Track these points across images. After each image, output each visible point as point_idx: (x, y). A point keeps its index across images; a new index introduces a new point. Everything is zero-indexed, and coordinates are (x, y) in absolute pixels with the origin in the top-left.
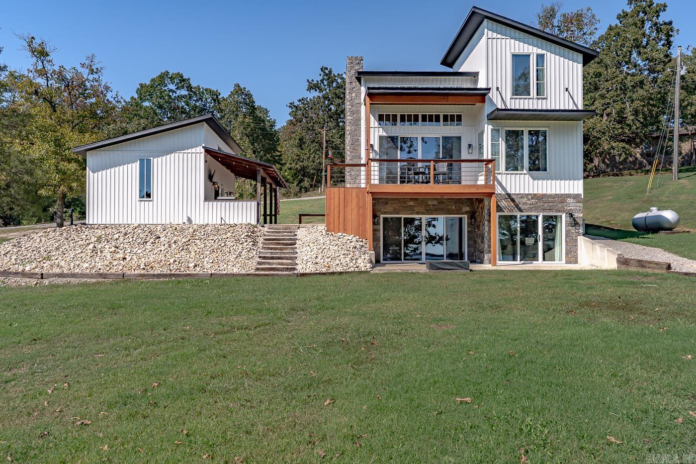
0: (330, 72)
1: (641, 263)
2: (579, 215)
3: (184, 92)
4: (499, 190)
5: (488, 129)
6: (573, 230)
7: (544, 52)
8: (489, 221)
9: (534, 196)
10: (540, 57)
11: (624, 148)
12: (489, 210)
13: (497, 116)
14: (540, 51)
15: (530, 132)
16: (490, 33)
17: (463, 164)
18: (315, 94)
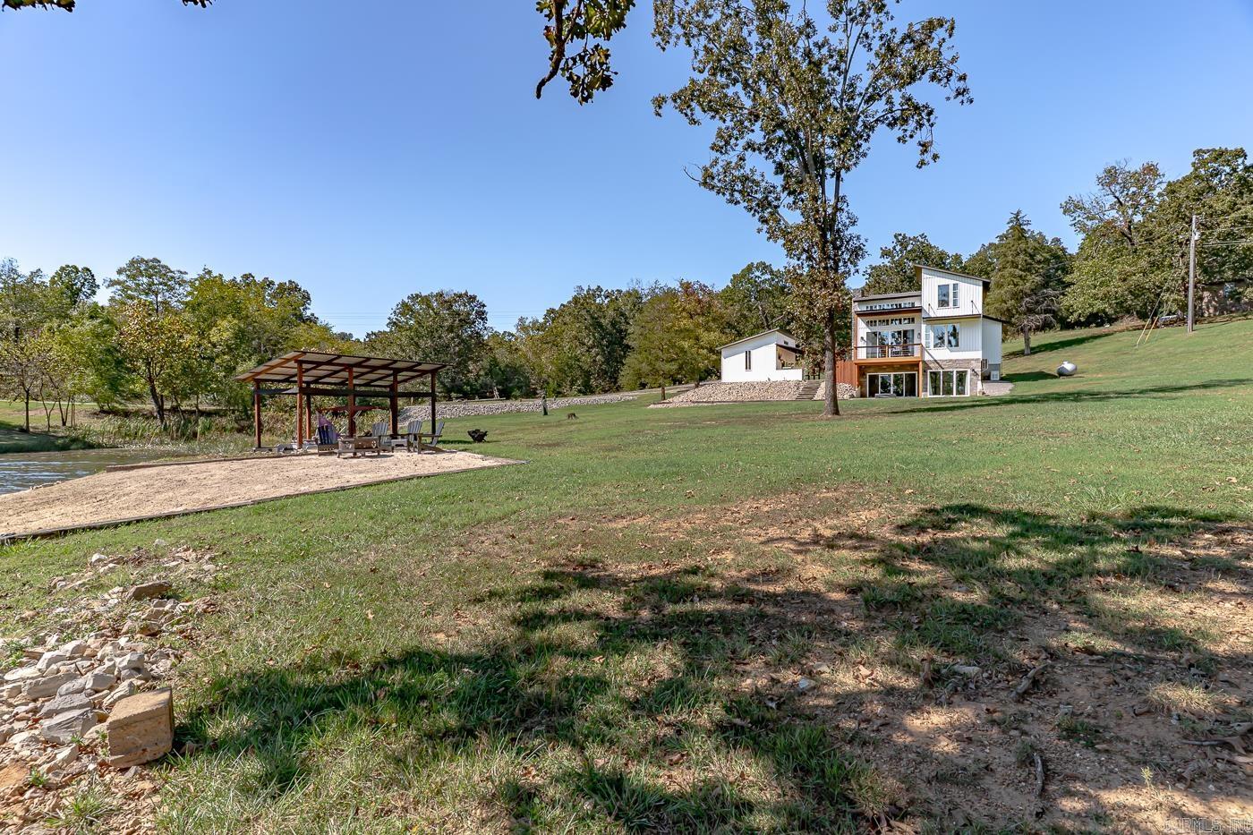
2: (978, 370)
3: (768, 276)
4: (929, 358)
6: (975, 378)
7: (958, 282)
10: (955, 286)
13: (929, 319)
14: (955, 282)
16: (925, 275)
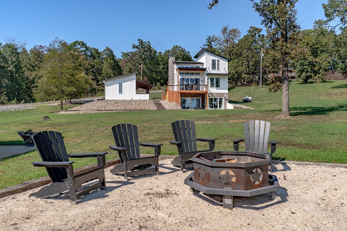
0: (142, 41)
1: (237, 107)
2: (227, 98)
4: (209, 92)
5: (206, 77)
6: (226, 101)
7: (219, 59)
8: (207, 99)
9: (217, 93)
10: (218, 61)
11: (249, 77)
12: (207, 97)
13: (208, 74)
15: (216, 78)
16: (207, 54)
17: (200, 86)
18: (136, 50)
